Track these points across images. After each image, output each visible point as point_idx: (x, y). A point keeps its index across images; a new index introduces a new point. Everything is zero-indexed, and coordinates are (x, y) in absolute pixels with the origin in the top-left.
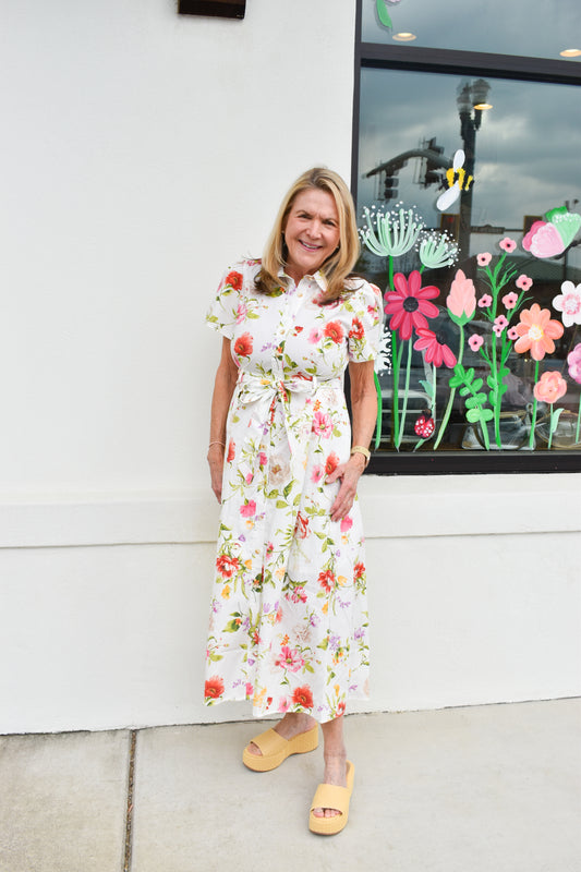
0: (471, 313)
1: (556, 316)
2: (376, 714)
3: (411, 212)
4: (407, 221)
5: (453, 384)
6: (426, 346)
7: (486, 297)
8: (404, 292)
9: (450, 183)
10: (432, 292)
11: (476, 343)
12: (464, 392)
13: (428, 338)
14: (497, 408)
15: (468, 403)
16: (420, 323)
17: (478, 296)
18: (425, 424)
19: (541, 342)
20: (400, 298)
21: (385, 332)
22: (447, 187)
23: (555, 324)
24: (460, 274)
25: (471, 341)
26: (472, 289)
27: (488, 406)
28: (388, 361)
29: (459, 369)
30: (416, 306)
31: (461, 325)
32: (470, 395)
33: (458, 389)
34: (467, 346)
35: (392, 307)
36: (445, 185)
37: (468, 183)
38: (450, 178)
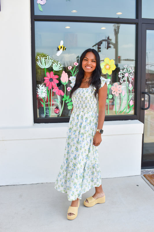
0: (67, 82)
2: (44, 183)
3: (50, 57)
4: (49, 59)
5: (63, 100)
6: (56, 90)
8: (49, 77)
9: (60, 49)
10: (57, 77)
11: (69, 89)
12: (67, 102)
13: (56, 88)
15: (68, 104)
16: (54, 85)
17: (69, 77)
18: (57, 110)
20: (48, 78)
21: (45, 87)
22: (59, 50)
24: (64, 72)
25: (68, 89)
26: (67, 76)
28: (46, 94)
29: (65, 96)
30: (52, 80)
31: (65, 85)
32: (68, 102)
33: (65, 101)
34: (67, 90)
35: (45, 81)
36: (58, 50)
37: (64, 49)
38: (60, 48)
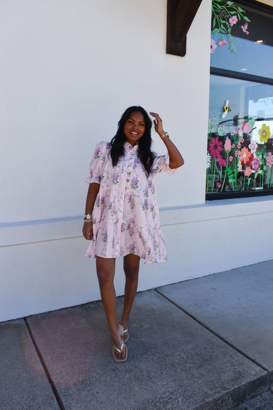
0: (230, 150)
1: (249, 150)
3: (216, 119)
5: (226, 171)
6: (219, 160)
7: (233, 145)
8: (214, 143)
10: (220, 143)
12: (228, 174)
13: (220, 157)
14: (236, 178)
15: (229, 177)
16: (218, 153)
17: (232, 144)
18: (219, 184)
19: (246, 158)
20: (213, 145)
21: (209, 156)
23: (249, 153)
24: (227, 138)
25: (230, 158)
26: (230, 142)
27: (234, 178)
28: (210, 165)
29: (227, 167)
30: (217, 147)
31: (228, 153)
32: (230, 175)
33: (227, 173)
34: (229, 160)
35: (211, 148)
36: (224, 111)
37: (229, 110)
38: (225, 108)
